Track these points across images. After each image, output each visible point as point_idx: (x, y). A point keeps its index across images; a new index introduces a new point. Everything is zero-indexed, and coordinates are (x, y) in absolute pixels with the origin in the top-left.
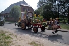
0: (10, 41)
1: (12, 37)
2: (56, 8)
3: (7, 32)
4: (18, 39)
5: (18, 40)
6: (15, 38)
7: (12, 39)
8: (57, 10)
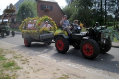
0: (13, 73)
1: (18, 62)
2: (102, 4)
3: (10, 52)
4: (32, 68)
5: (32, 71)
6: (24, 65)
7: (19, 68)
8: (104, 7)
